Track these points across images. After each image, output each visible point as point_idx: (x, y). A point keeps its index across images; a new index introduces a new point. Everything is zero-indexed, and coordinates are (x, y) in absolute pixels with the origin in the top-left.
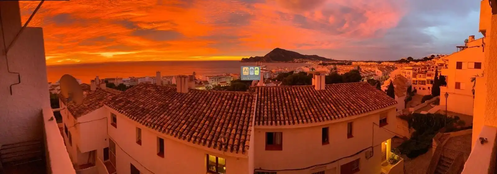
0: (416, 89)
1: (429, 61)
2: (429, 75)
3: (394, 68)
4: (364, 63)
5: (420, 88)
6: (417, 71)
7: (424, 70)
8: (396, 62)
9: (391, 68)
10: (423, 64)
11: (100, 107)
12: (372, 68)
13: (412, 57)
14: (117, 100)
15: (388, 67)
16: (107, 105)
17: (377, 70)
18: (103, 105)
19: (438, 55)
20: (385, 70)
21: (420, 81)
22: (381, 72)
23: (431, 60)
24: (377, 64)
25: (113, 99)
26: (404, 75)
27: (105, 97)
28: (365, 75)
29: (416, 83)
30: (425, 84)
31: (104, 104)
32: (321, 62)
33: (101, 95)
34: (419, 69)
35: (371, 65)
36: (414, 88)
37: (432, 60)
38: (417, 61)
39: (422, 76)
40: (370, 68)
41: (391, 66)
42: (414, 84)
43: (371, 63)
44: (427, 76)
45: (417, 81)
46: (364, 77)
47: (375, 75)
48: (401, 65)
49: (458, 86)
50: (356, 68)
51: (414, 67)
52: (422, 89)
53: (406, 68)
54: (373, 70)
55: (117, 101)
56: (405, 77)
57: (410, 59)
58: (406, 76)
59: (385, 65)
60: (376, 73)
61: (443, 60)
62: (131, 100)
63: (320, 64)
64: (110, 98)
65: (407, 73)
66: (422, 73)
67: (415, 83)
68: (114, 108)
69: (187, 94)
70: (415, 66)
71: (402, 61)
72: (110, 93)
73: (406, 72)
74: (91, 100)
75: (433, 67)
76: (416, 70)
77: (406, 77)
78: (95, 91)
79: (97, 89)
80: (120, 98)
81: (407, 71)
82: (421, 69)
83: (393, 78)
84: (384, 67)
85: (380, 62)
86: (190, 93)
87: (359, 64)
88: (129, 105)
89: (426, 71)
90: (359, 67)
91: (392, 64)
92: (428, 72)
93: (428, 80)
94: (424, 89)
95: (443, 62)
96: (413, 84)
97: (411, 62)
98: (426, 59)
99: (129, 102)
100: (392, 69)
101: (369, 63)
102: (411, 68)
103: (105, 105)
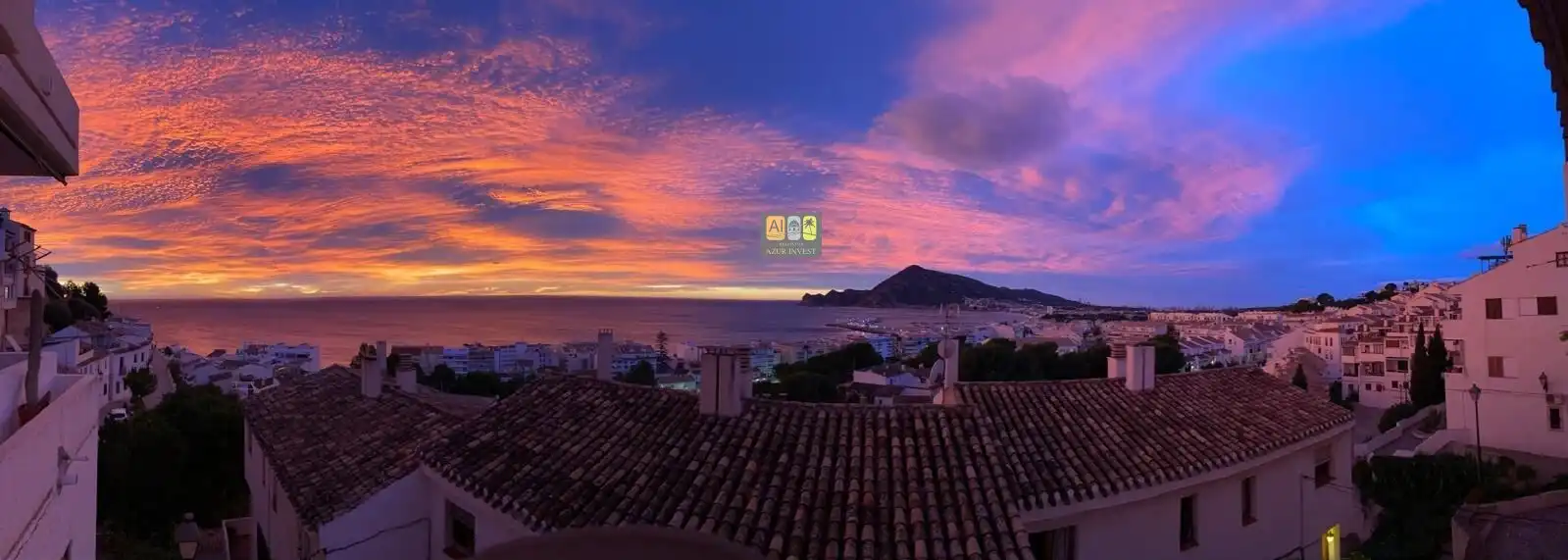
0: (1355, 388)
1: (1385, 302)
2: (1393, 344)
3: (1280, 329)
4: (1187, 317)
5: (1368, 387)
6: (1356, 334)
7: (1375, 330)
8: (1283, 309)
9: (1272, 328)
10: (1370, 311)
11: (406, 471)
12: (1213, 332)
13: (1330, 294)
14: (473, 444)
15: (1260, 325)
16: (433, 465)
17: (1228, 335)
18: (415, 466)
19: (1406, 284)
20: (1253, 337)
21: (1366, 364)
22: (1240, 342)
23: (1390, 299)
24: (1226, 316)
25: (458, 441)
26: (1313, 348)
27: (419, 426)
28: (1192, 352)
29: (1353, 372)
30: (1382, 374)
31: (422, 463)
32: (1050, 310)
33: (404, 417)
34: (1361, 328)
35: (1207, 322)
36: (1351, 386)
37: (1393, 298)
38: (1348, 304)
39: (1372, 349)
40: (1205, 332)
41: (1271, 324)
42: (1350, 375)
43: (1207, 314)
44: (1387, 346)
45: (1357, 365)
46: (1191, 358)
47: (1224, 351)
48: (1299, 319)
49: (1496, 367)
50: (1164, 331)
51: (1341, 324)
52: (1374, 388)
53: (1318, 327)
54: (1216, 337)
55: (473, 451)
56: (1317, 353)
57: (1326, 299)
58: (1320, 351)
59: (1250, 321)
60: (1227, 346)
61: (1428, 296)
62: (529, 446)
63: (1047, 317)
64: (439, 434)
65: (1323, 341)
66: (1370, 338)
67: (1354, 370)
68: (468, 482)
69: (739, 419)
70: (1346, 319)
71: (1301, 308)
72: (437, 412)
73: (1320, 338)
74: (366, 437)
75: (1403, 320)
76: (1350, 331)
77: (1322, 356)
78: (379, 399)
79: (385, 389)
80: (484, 438)
81: (1323, 335)
82: (1369, 326)
83: (1284, 359)
84: (1250, 326)
85: (1233, 313)
86: (749, 417)
87: (1171, 319)
88: (528, 468)
89: (1382, 333)
90: (1171, 328)
91: (1274, 316)
92: (1388, 334)
93: (1390, 360)
94: (1380, 388)
95: (1429, 303)
96: (1345, 375)
97: (1328, 309)
98: (1370, 298)
99: (522, 455)
100: (1273, 332)
101: (1201, 317)
102: (1335, 325)
103: (426, 469)
